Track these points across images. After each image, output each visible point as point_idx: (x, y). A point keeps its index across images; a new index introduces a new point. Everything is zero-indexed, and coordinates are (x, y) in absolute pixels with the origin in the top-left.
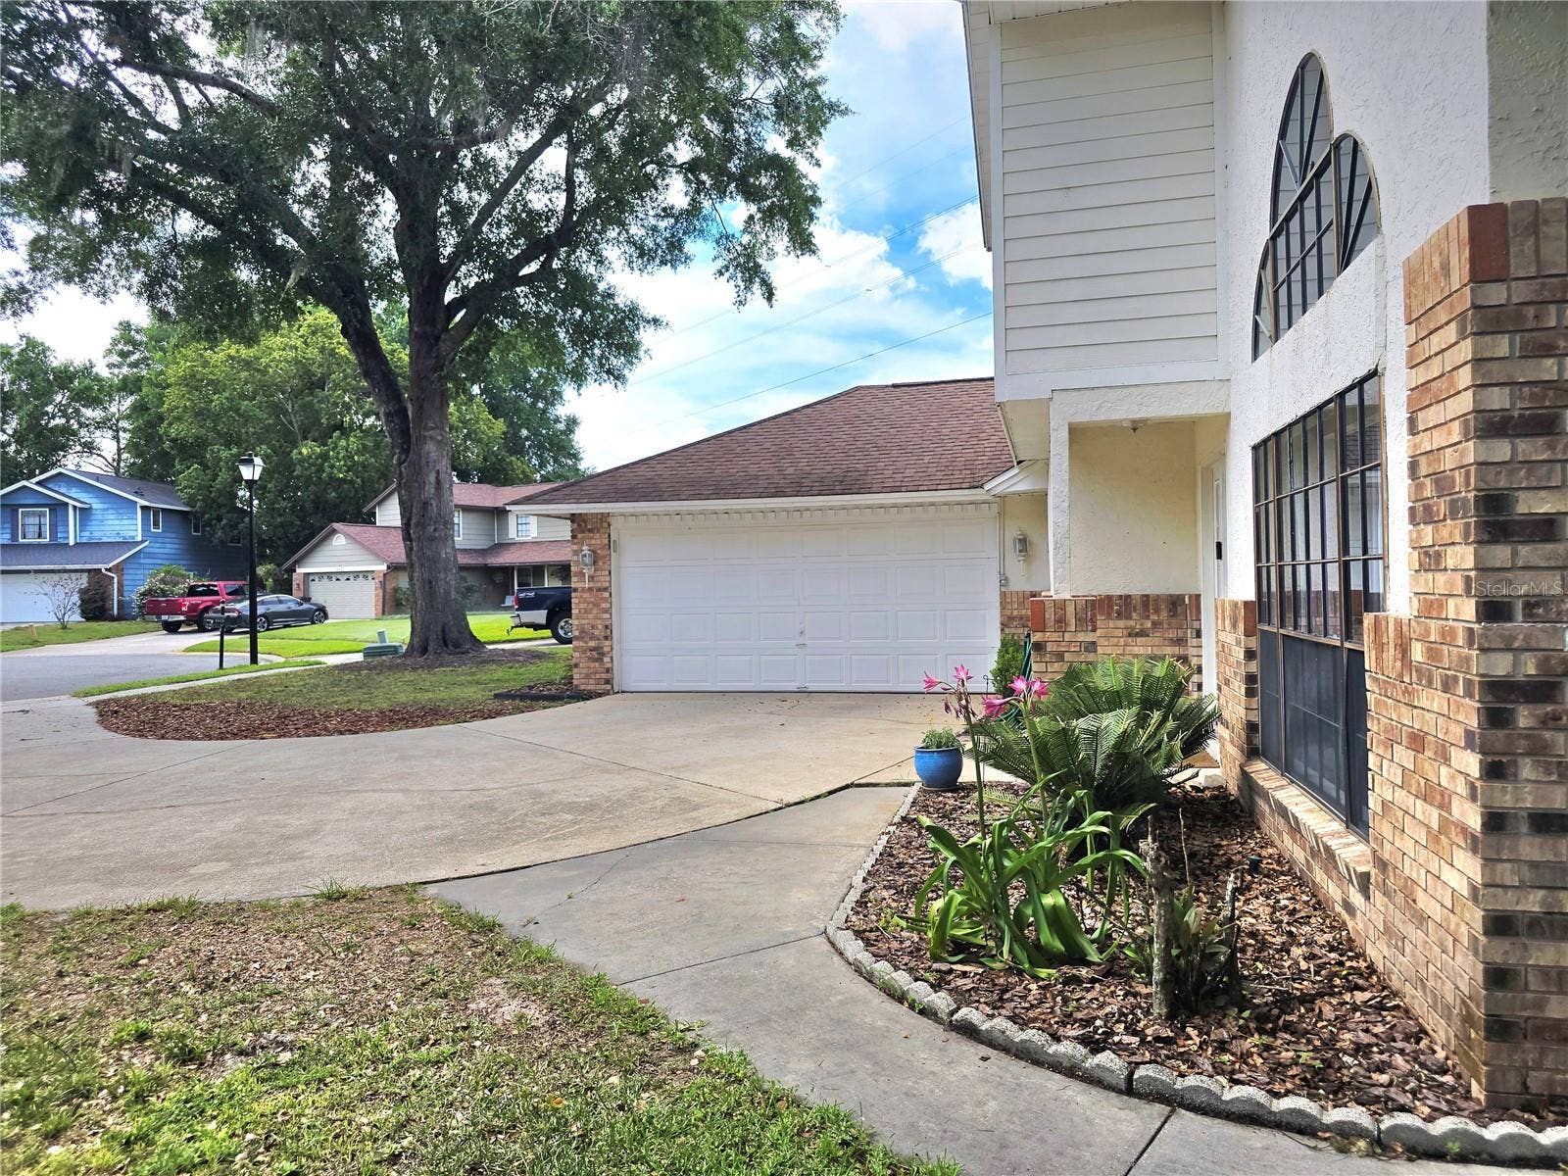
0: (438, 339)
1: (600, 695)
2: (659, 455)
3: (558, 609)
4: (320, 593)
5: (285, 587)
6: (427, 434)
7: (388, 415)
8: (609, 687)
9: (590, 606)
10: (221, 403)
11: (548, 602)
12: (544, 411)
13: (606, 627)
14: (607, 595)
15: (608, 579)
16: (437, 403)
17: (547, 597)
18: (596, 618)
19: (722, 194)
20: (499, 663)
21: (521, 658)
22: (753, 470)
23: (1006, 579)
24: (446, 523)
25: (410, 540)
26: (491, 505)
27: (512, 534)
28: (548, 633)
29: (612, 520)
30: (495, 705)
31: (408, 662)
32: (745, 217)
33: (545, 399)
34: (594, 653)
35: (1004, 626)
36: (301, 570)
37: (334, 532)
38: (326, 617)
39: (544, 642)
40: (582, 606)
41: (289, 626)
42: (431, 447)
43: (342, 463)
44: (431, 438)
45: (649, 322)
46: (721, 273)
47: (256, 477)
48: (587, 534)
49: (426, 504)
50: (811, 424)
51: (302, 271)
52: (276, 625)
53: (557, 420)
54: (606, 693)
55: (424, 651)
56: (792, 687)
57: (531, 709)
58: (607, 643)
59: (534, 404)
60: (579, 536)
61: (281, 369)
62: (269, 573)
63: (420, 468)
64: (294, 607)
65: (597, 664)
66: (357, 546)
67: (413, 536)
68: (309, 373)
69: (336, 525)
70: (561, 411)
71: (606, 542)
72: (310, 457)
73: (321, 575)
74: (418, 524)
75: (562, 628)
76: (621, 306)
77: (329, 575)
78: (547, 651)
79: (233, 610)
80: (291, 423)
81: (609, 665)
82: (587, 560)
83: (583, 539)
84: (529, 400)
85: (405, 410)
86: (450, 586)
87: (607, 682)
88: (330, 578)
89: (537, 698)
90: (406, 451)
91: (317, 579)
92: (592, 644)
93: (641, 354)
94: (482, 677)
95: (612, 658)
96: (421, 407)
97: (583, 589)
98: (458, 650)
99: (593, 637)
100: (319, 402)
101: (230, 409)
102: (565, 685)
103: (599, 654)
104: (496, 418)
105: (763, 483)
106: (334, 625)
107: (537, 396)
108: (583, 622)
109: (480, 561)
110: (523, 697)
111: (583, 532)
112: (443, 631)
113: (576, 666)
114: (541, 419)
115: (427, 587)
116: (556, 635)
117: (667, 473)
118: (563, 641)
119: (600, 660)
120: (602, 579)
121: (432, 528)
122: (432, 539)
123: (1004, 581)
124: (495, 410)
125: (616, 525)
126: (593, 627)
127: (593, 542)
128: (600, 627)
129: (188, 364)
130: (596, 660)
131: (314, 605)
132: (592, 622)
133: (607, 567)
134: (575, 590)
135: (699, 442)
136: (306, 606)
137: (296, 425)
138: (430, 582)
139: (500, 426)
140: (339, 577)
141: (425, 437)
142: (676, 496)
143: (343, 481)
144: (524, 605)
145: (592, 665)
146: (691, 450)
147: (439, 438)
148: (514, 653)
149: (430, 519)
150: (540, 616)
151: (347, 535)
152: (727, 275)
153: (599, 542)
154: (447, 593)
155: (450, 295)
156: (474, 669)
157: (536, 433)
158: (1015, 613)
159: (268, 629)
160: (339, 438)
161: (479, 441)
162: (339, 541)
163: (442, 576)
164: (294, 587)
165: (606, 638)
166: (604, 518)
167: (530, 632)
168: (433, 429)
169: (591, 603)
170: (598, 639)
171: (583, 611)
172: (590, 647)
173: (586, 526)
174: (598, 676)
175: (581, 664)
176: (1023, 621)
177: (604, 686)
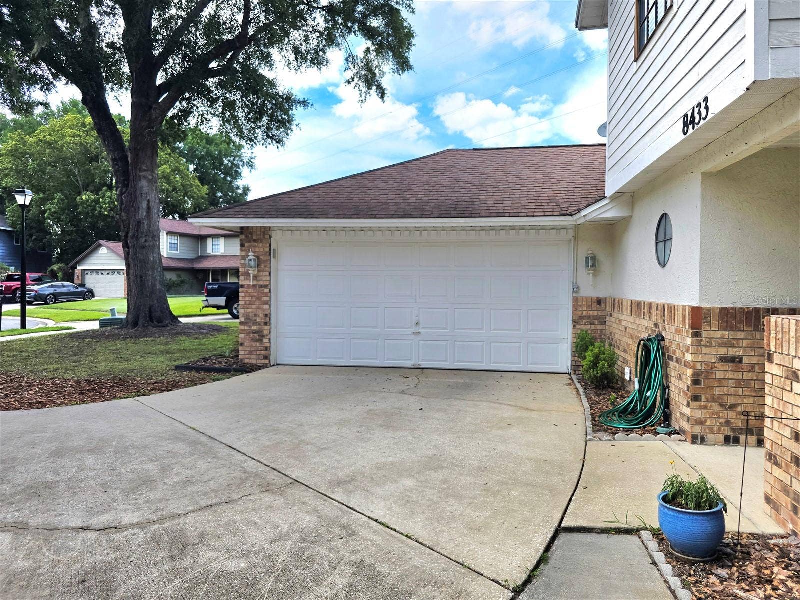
0: (151, 108)
1: (259, 368)
2: (309, 187)
3: (232, 297)
4: (91, 282)
5: (70, 277)
6: (141, 174)
7: (114, 160)
8: (267, 362)
9: (254, 299)
10: (34, 168)
11: (227, 292)
12: (231, 182)
13: (266, 316)
14: (267, 291)
15: (268, 278)
16: (149, 153)
17: (226, 289)
18: (258, 308)
19: (350, 30)
20: (188, 335)
21: (205, 332)
22: (383, 199)
23: (578, 288)
24: (154, 237)
25: (128, 248)
26: (197, 234)
27: (209, 251)
28: (227, 311)
29: (273, 234)
30: (174, 376)
31: (123, 332)
32: (364, 49)
33: (231, 176)
34: (256, 335)
35: (575, 323)
36: (79, 268)
37: (100, 246)
38: (93, 296)
39: (222, 319)
40: (247, 299)
41: (70, 301)
42: (144, 183)
43: (107, 206)
44: (145, 177)
45: (300, 103)
46: (349, 83)
47: (28, 203)
48: (253, 244)
49: (139, 223)
50: (422, 170)
51: (43, 43)
52: (60, 300)
53: (238, 188)
54: (265, 367)
55: (135, 324)
56: (409, 364)
57: (203, 382)
58: (267, 328)
59: (225, 179)
60: (247, 245)
61: (71, 148)
62: (60, 269)
63: (136, 197)
64: (73, 290)
65: (258, 344)
66: (114, 255)
67: (130, 245)
68: (88, 151)
69: (101, 242)
70: (240, 183)
71: (268, 250)
72: (88, 201)
73: (92, 271)
74: (133, 237)
75: (236, 309)
76: (281, 94)
77: (97, 271)
78: (224, 325)
79: (33, 291)
80: (77, 181)
81: (268, 345)
82: (252, 263)
83: (250, 247)
84: (222, 176)
85: (127, 157)
86: (156, 281)
87: (266, 357)
88: (98, 273)
89: (209, 370)
90: (127, 186)
91: (89, 273)
92: (255, 328)
93: (294, 127)
94: (174, 347)
95: (270, 339)
96: (137, 155)
97: (249, 286)
98: (160, 325)
99: (255, 323)
100: (94, 169)
101: (40, 171)
102: (232, 358)
103: (260, 336)
104: (203, 184)
105: (393, 208)
106: (97, 301)
107: (227, 173)
108: (248, 311)
109: (190, 266)
110: (198, 370)
111: (250, 242)
112: (150, 312)
113: (242, 345)
114: (229, 187)
115: (139, 280)
116: (231, 313)
117: (316, 199)
118: (236, 317)
119: (260, 341)
120: (264, 278)
121: (144, 239)
122: (144, 247)
123: (576, 289)
124: (203, 180)
125: (276, 237)
126: (256, 315)
127: (257, 250)
128: (261, 315)
129: (14, 143)
130: (257, 341)
131: (87, 289)
132: (255, 311)
133: (268, 269)
134: (243, 286)
135: (339, 180)
136: (80, 289)
137: (80, 183)
138: (141, 277)
139: (205, 189)
140: (103, 272)
141: (140, 176)
142: (325, 215)
143: (108, 216)
144: (211, 294)
145: (254, 344)
146: (333, 185)
147: (150, 177)
148: (200, 327)
149: (142, 233)
150: (222, 301)
151: (108, 248)
152: (353, 84)
153: (262, 250)
154: (154, 286)
155: (161, 78)
156: (169, 340)
157: (226, 195)
158: (585, 313)
159: (55, 303)
160: (107, 191)
161: (193, 197)
162: (103, 251)
163: (150, 273)
164: (76, 277)
165: (266, 324)
166: (266, 232)
167: (215, 311)
168: (145, 171)
169: (255, 297)
170: (260, 325)
171: (248, 303)
172: (254, 330)
173: (252, 237)
174: (258, 353)
175: (246, 344)
176: (591, 320)
177: (263, 361)
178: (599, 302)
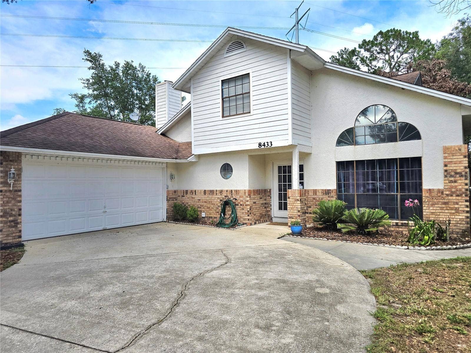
9: (10, 199)
13: (19, 210)
14: (20, 193)
15: (20, 185)
18: (14, 205)
29: (23, 157)
34: (12, 223)
40: (5, 199)
48: (9, 163)
58: (19, 218)
60: (4, 163)
65: (14, 229)
71: (21, 167)
81: (20, 228)
83: (7, 165)
87: (20, 237)
92: (11, 219)
95: (21, 225)
97: (6, 191)
99: (11, 215)
103: (15, 224)
108: (6, 208)
111: (7, 161)
119: (15, 226)
120: (18, 185)
126: (12, 210)
127: (13, 167)
128: (15, 210)
130: (13, 227)
132: (11, 207)
134: (1, 191)
145: (11, 229)
153: (16, 167)
165: (19, 215)
166: (19, 156)
169: (11, 198)
170: (15, 216)
171: (5, 202)
172: (10, 220)
173: (9, 158)
174: (14, 235)
175: (4, 230)
176: (173, 199)
177: (17, 240)
178: (175, 192)
